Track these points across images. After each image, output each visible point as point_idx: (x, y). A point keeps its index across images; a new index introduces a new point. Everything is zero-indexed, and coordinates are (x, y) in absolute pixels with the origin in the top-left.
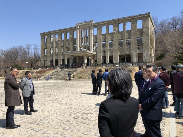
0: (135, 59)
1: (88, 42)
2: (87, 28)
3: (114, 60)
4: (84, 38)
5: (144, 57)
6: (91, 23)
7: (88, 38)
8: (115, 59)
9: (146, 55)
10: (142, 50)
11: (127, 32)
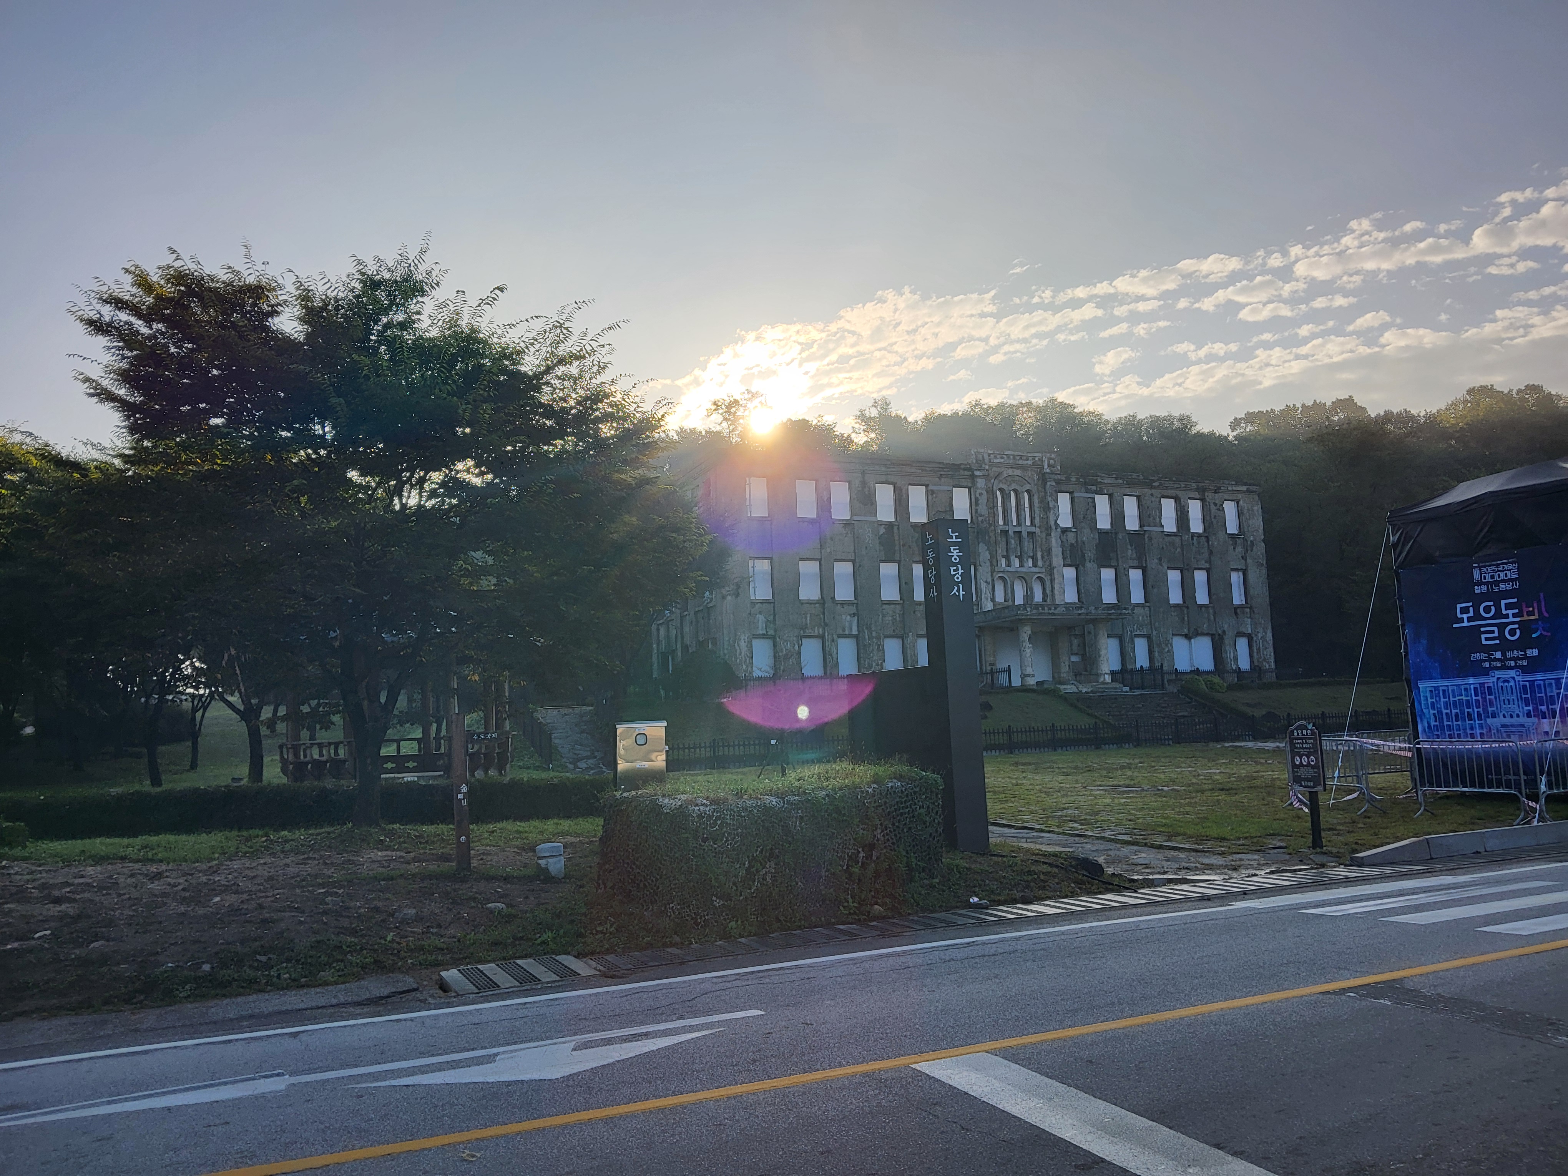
0: (1232, 656)
1: (1036, 555)
2: (1028, 487)
4: (1016, 534)
6: (1049, 466)
7: (1037, 536)
8: (1161, 652)
10: (1249, 620)
11: (1195, 538)
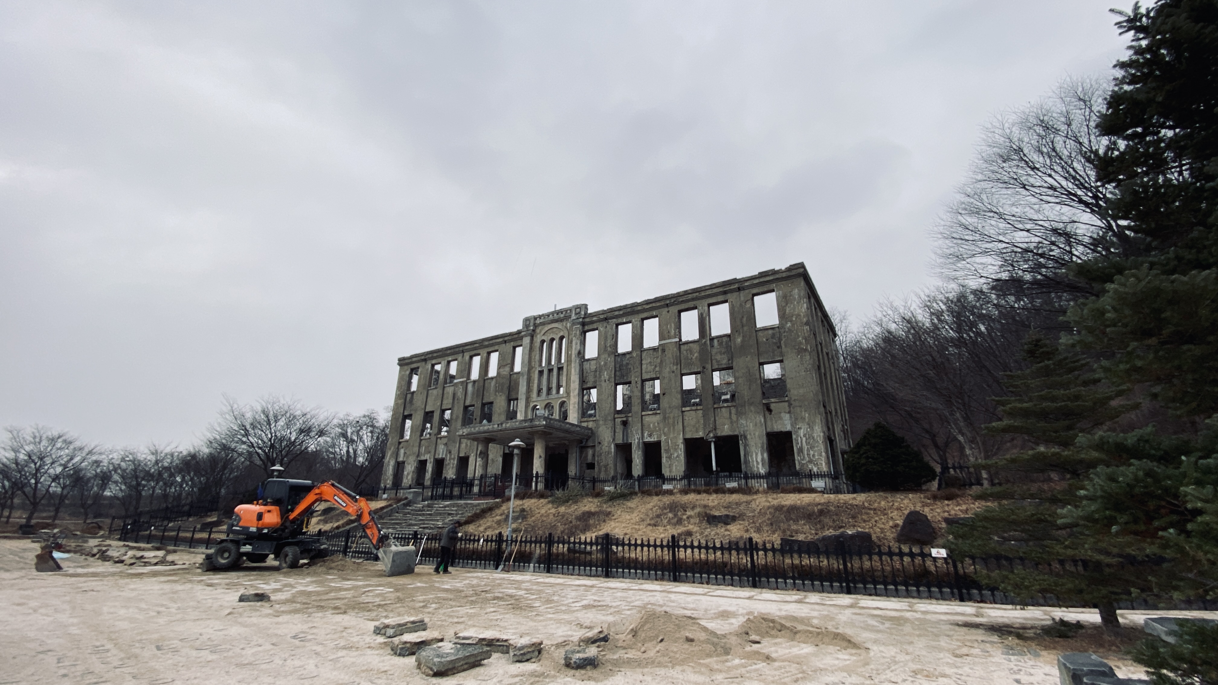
0: (759, 459)
1: (564, 384)
2: (561, 334)
3: (664, 460)
4: (550, 371)
5: (801, 450)
6: (576, 314)
7: (565, 369)
8: (669, 458)
9: (807, 443)
10: (788, 416)
11: (716, 341)
